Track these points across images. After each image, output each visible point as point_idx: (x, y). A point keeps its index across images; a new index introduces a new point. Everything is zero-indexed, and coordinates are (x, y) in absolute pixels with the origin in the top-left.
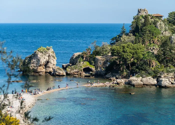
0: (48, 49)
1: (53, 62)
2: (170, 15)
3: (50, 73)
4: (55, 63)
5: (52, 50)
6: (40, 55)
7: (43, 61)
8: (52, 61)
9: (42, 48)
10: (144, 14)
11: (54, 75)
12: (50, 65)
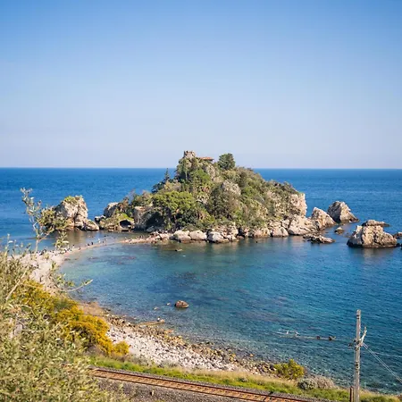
0: (78, 199)
1: (84, 215)
2: (222, 157)
3: (80, 227)
4: (86, 215)
5: (82, 200)
6: (67, 206)
7: (71, 213)
8: (82, 213)
9: (70, 198)
10: (191, 157)
11: (85, 229)
12: (79, 217)
